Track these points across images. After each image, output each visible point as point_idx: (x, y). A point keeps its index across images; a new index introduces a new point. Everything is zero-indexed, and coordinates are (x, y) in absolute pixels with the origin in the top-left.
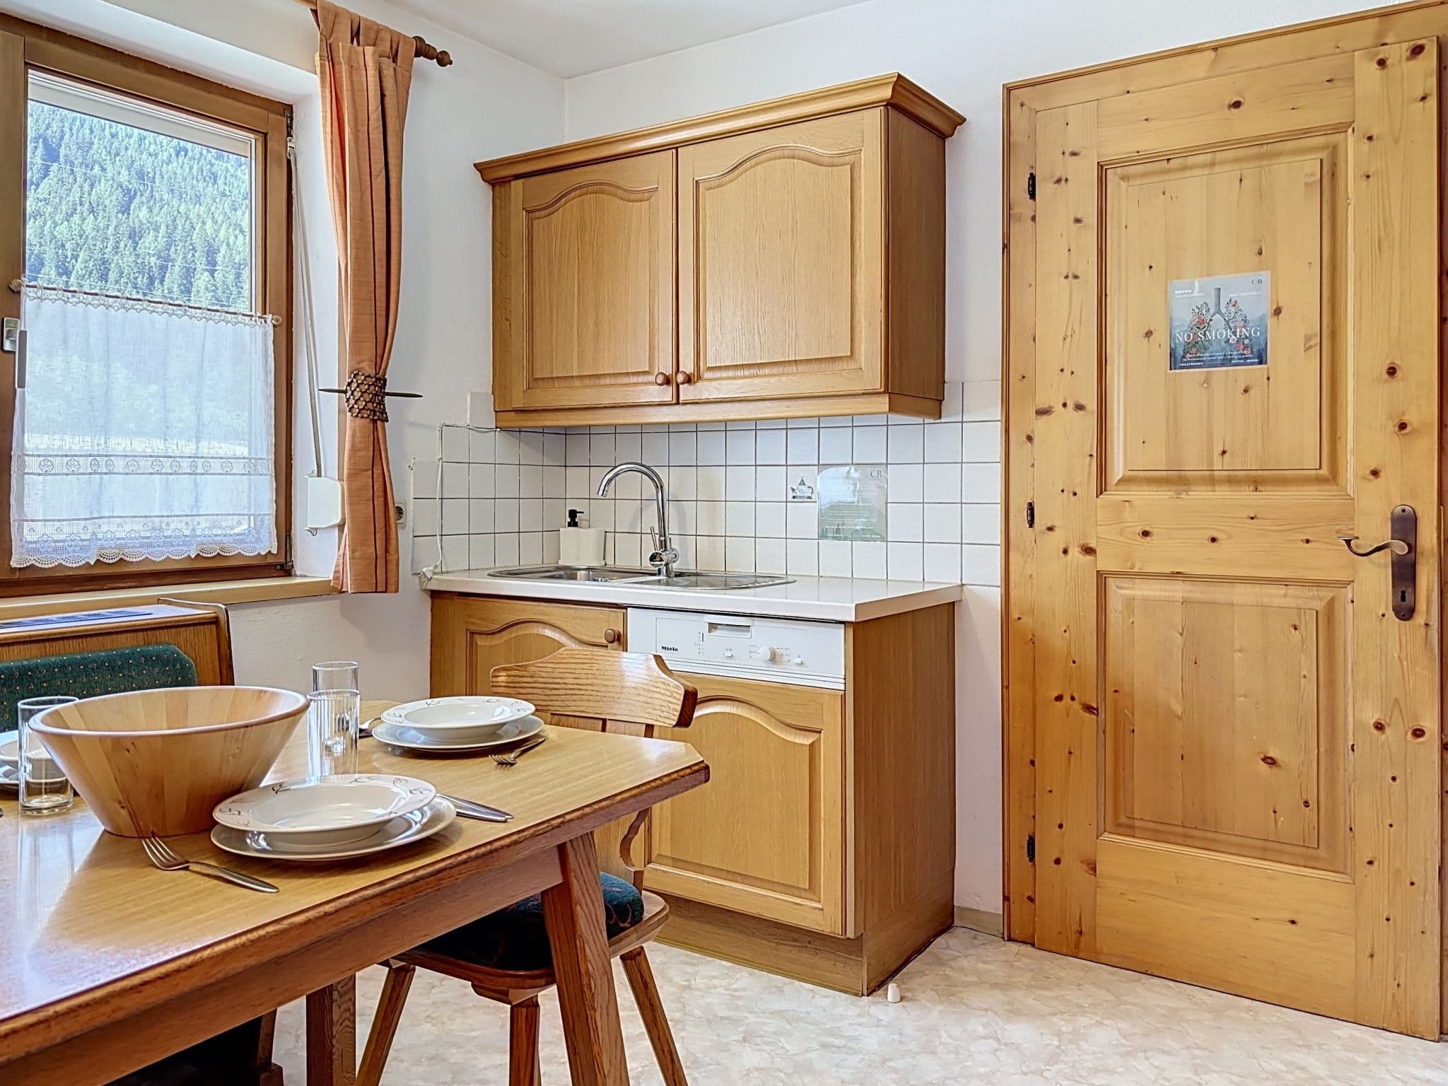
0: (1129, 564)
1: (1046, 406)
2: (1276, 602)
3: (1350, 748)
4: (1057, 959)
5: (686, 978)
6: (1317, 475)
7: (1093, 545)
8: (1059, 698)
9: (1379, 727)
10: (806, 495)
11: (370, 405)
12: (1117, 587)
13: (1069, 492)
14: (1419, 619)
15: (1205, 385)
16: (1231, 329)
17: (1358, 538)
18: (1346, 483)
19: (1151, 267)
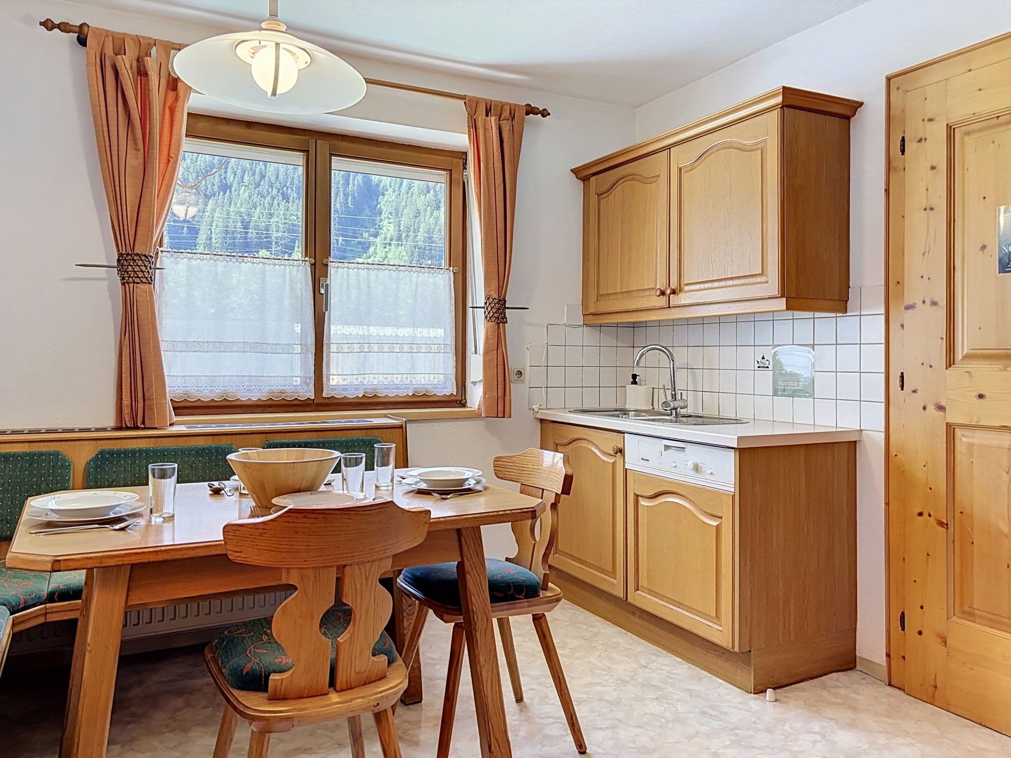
0: (969, 419)
1: (911, 303)
5: (648, 661)
7: (943, 403)
8: (920, 514)
10: (766, 366)
11: (496, 315)
12: (962, 435)
13: (927, 366)
19: (985, 198)
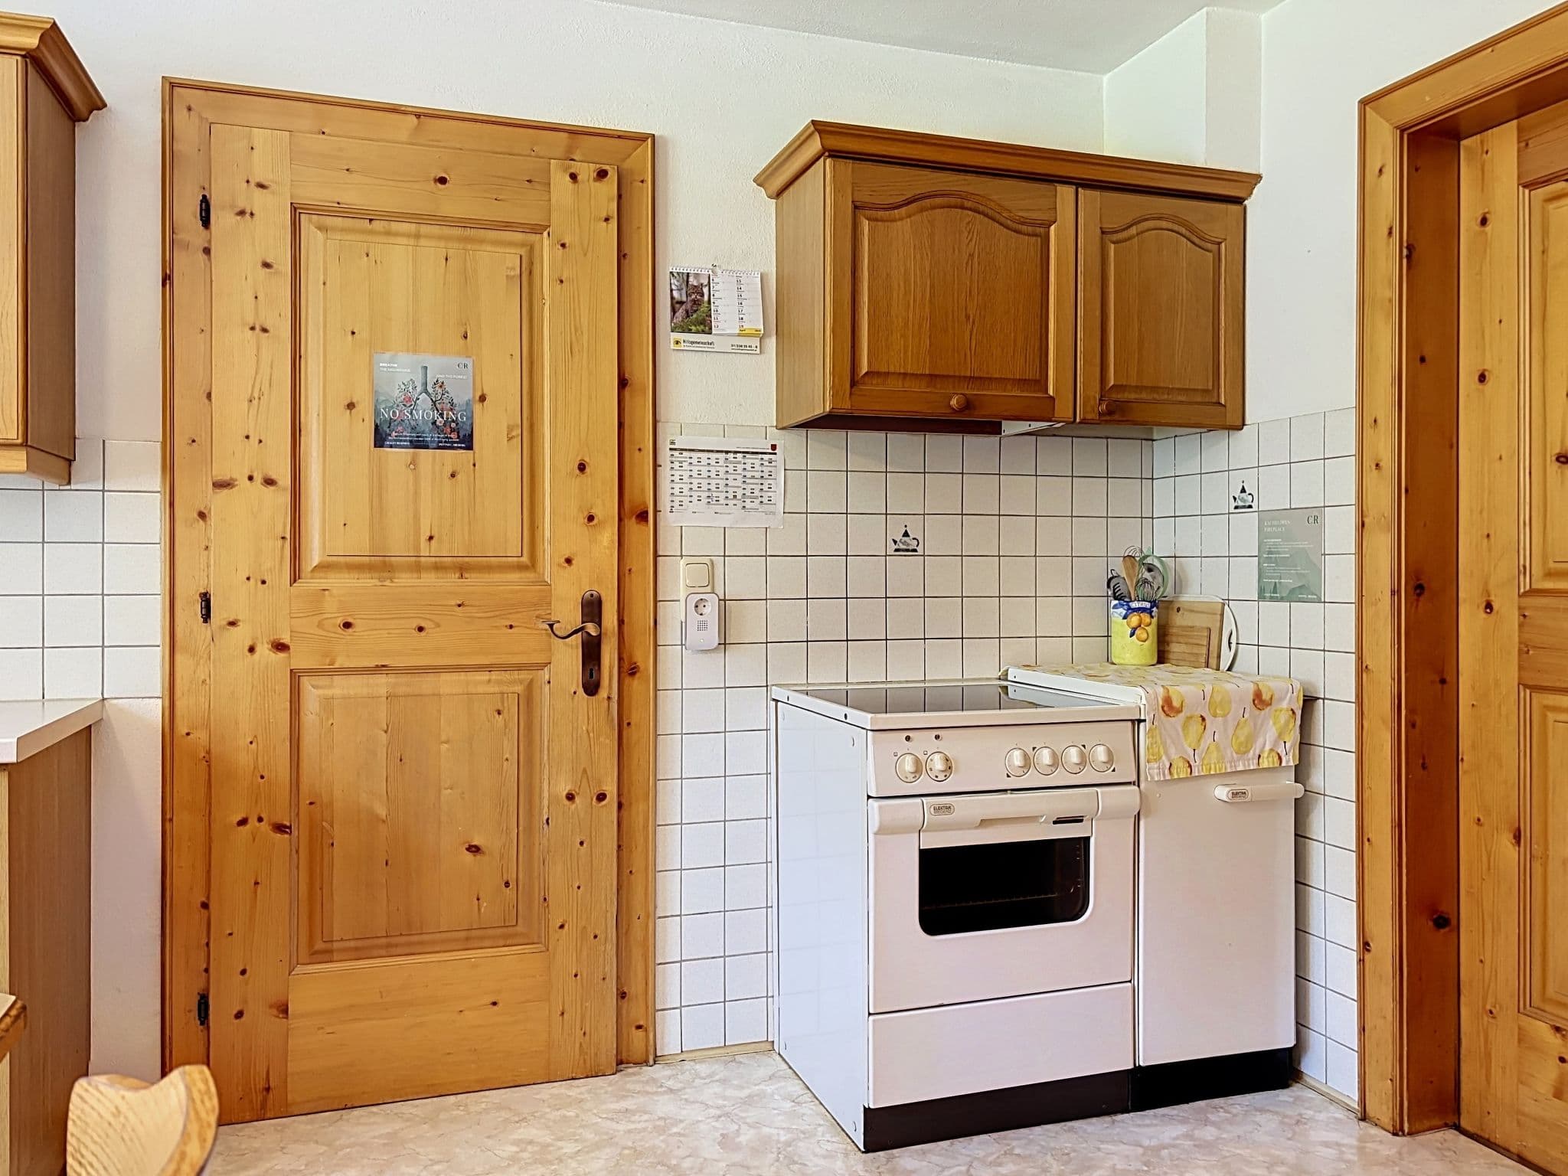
0: (328, 661)
1: (227, 478)
2: (481, 689)
3: (545, 822)
4: (240, 1130)
6: (518, 562)
7: (286, 640)
8: (243, 822)
9: (570, 797)
12: (313, 686)
13: (256, 581)
14: (603, 693)
15: (412, 466)
16: (437, 410)
17: (559, 622)
18: (544, 571)
19: (353, 333)
